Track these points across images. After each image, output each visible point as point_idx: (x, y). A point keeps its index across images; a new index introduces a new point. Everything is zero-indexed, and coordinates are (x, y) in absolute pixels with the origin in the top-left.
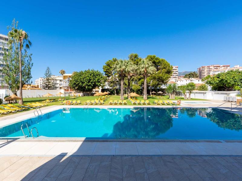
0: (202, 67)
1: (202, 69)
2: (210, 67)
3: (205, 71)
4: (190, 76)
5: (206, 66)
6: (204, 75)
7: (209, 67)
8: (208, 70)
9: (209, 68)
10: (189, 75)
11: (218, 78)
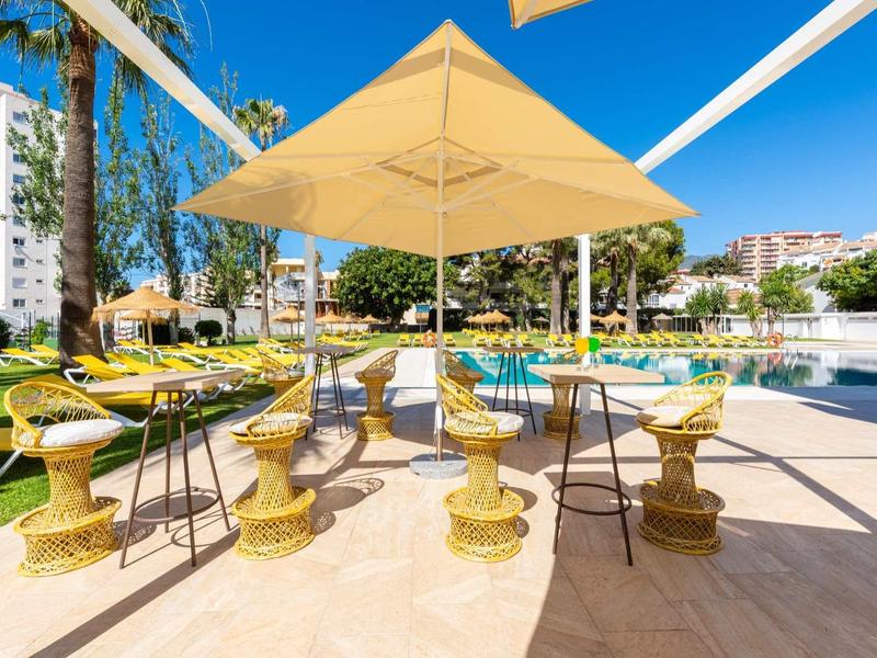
0: (744, 239)
1: (743, 246)
2: (773, 240)
3: (755, 253)
4: (713, 270)
5: (759, 236)
6: (751, 269)
7: (769, 239)
8: (765, 248)
9: (768, 242)
10: (709, 264)
11: (865, 267)
